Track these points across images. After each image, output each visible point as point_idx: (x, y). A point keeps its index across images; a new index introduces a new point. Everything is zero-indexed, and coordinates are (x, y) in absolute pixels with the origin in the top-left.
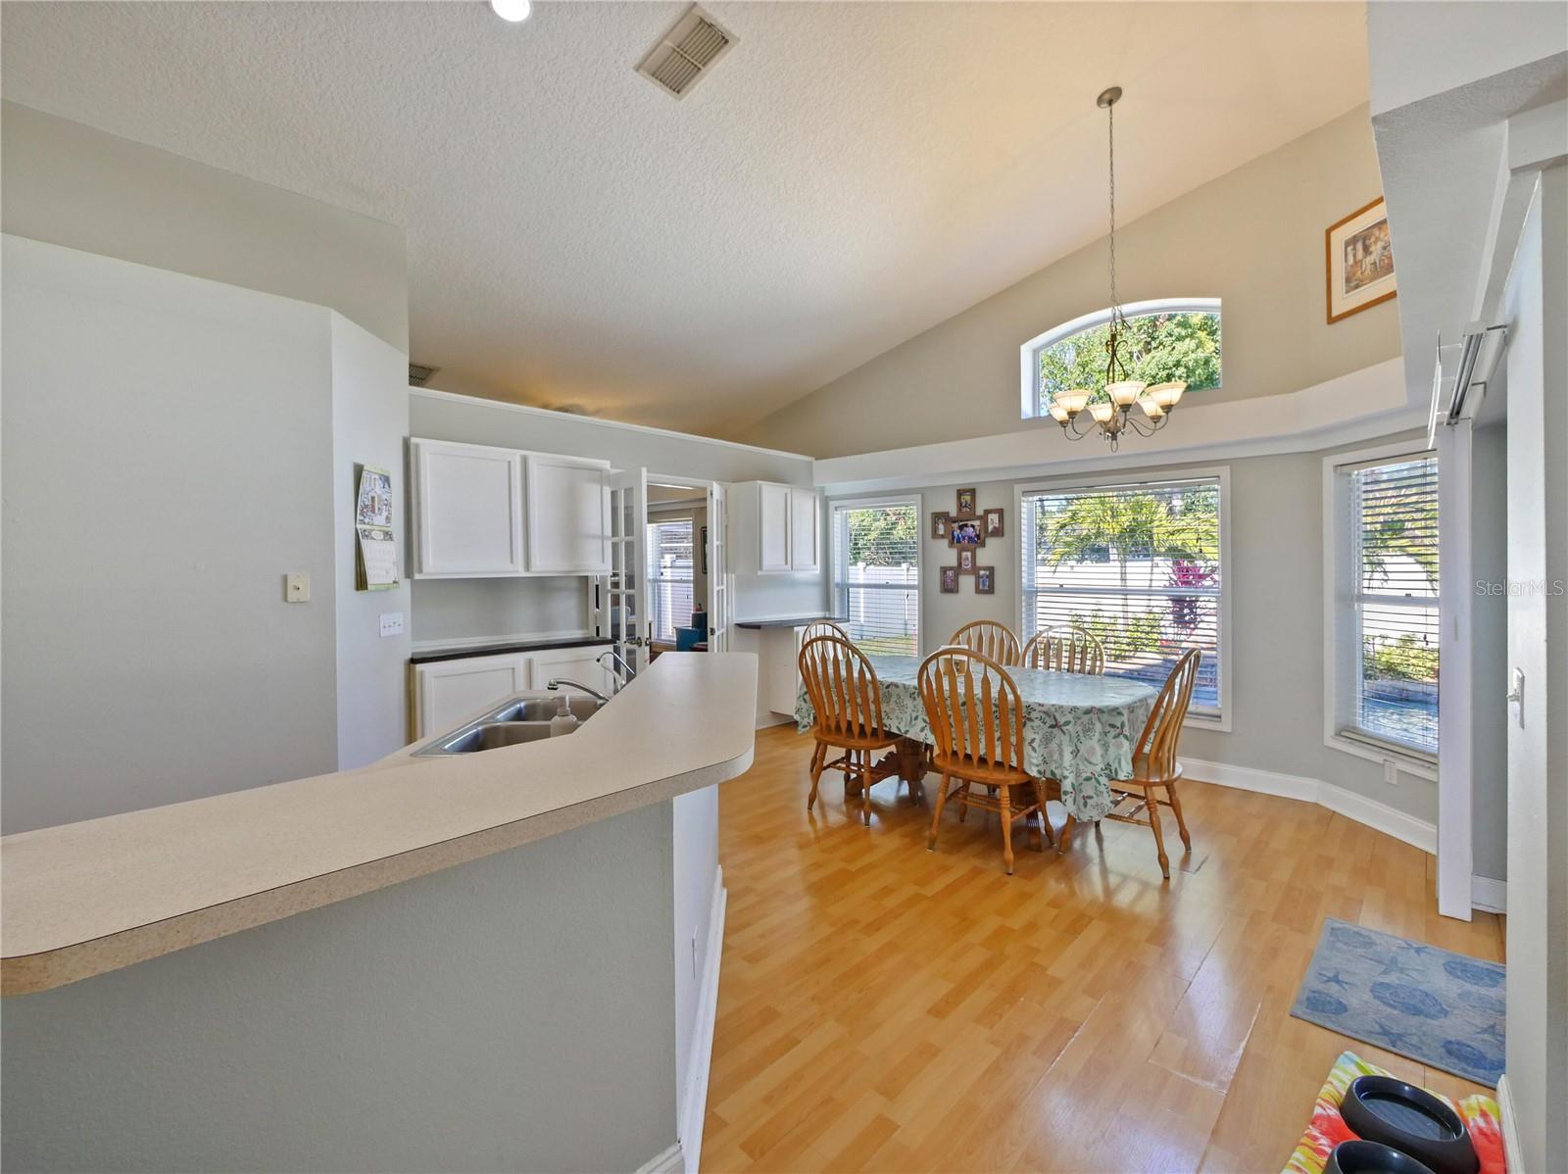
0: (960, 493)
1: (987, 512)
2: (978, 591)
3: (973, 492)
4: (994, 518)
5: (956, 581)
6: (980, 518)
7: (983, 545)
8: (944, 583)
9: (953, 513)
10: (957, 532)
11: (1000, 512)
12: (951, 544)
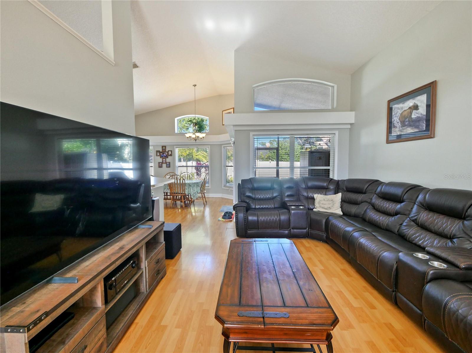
0: (162, 147)
1: (169, 151)
2: (167, 167)
3: (165, 147)
4: (170, 153)
5: (162, 165)
6: (167, 152)
7: (168, 158)
8: (159, 165)
9: (161, 151)
10: (162, 155)
11: (171, 151)
12: (161, 157)
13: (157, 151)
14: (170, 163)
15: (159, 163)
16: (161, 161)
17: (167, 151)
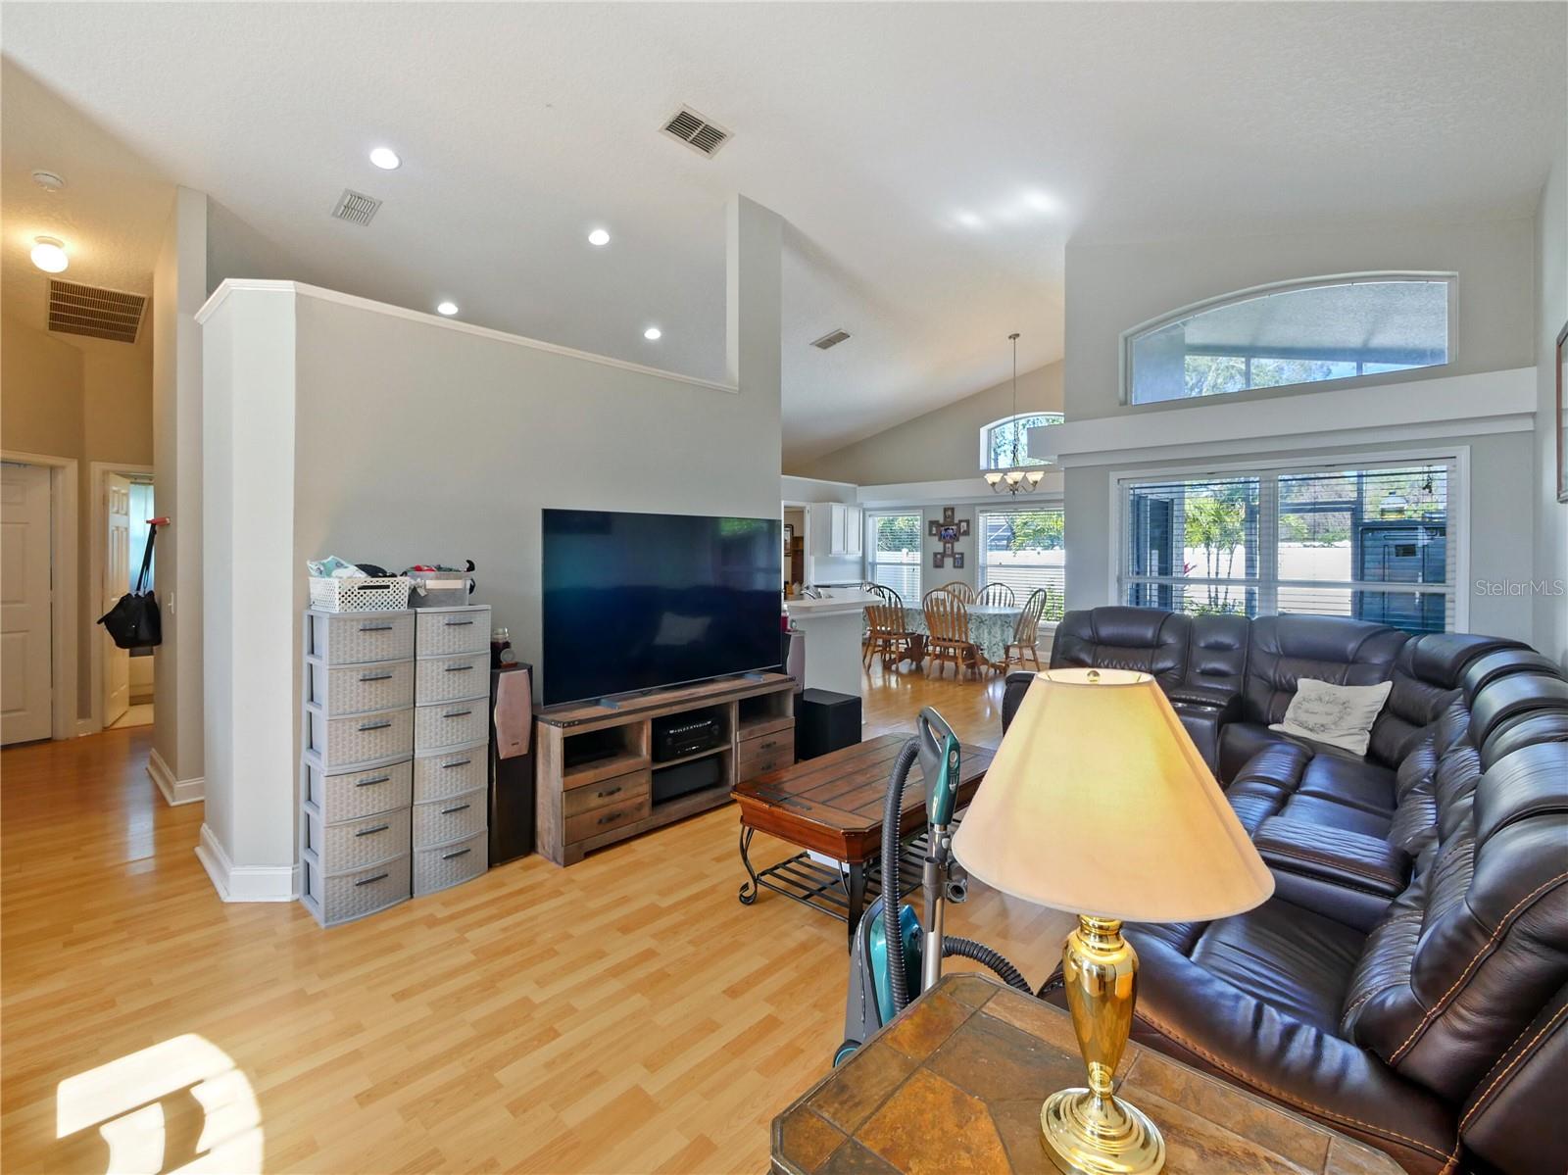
0: (945, 510)
1: (960, 521)
2: (955, 567)
3: (953, 509)
4: (964, 524)
5: (942, 560)
6: (956, 524)
7: (958, 540)
8: (935, 561)
9: (941, 521)
10: (943, 533)
11: (968, 522)
12: (940, 540)
13: (932, 523)
14: (962, 554)
15: (935, 554)
16: (941, 551)
17: (956, 521)
